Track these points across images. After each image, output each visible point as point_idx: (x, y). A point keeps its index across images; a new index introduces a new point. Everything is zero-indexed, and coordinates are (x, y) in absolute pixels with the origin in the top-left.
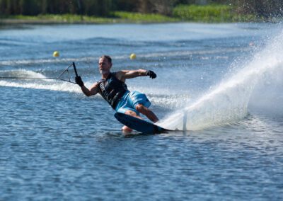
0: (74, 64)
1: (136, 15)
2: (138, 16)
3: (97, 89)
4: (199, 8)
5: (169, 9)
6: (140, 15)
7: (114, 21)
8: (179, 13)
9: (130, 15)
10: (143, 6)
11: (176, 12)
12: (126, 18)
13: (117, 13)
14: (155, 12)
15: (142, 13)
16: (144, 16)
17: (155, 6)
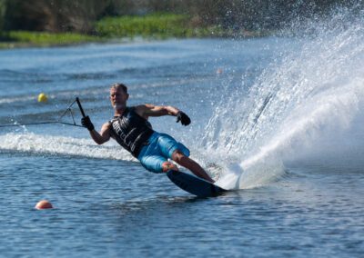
0: (78, 100)
1: (42, 35)
2: (44, 37)
3: (111, 132)
4: (135, 20)
5: (90, 24)
6: (48, 35)
7: (12, 45)
8: (105, 29)
9: (33, 36)
10: (52, 22)
11: (102, 28)
12: (27, 41)
13: (13, 34)
14: (71, 29)
15: (50, 32)
16: (54, 36)
17: (68, 21)
